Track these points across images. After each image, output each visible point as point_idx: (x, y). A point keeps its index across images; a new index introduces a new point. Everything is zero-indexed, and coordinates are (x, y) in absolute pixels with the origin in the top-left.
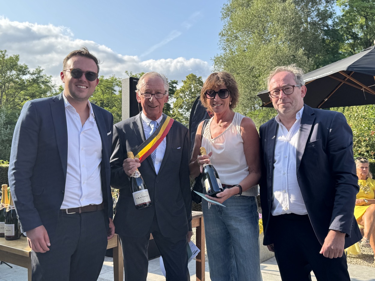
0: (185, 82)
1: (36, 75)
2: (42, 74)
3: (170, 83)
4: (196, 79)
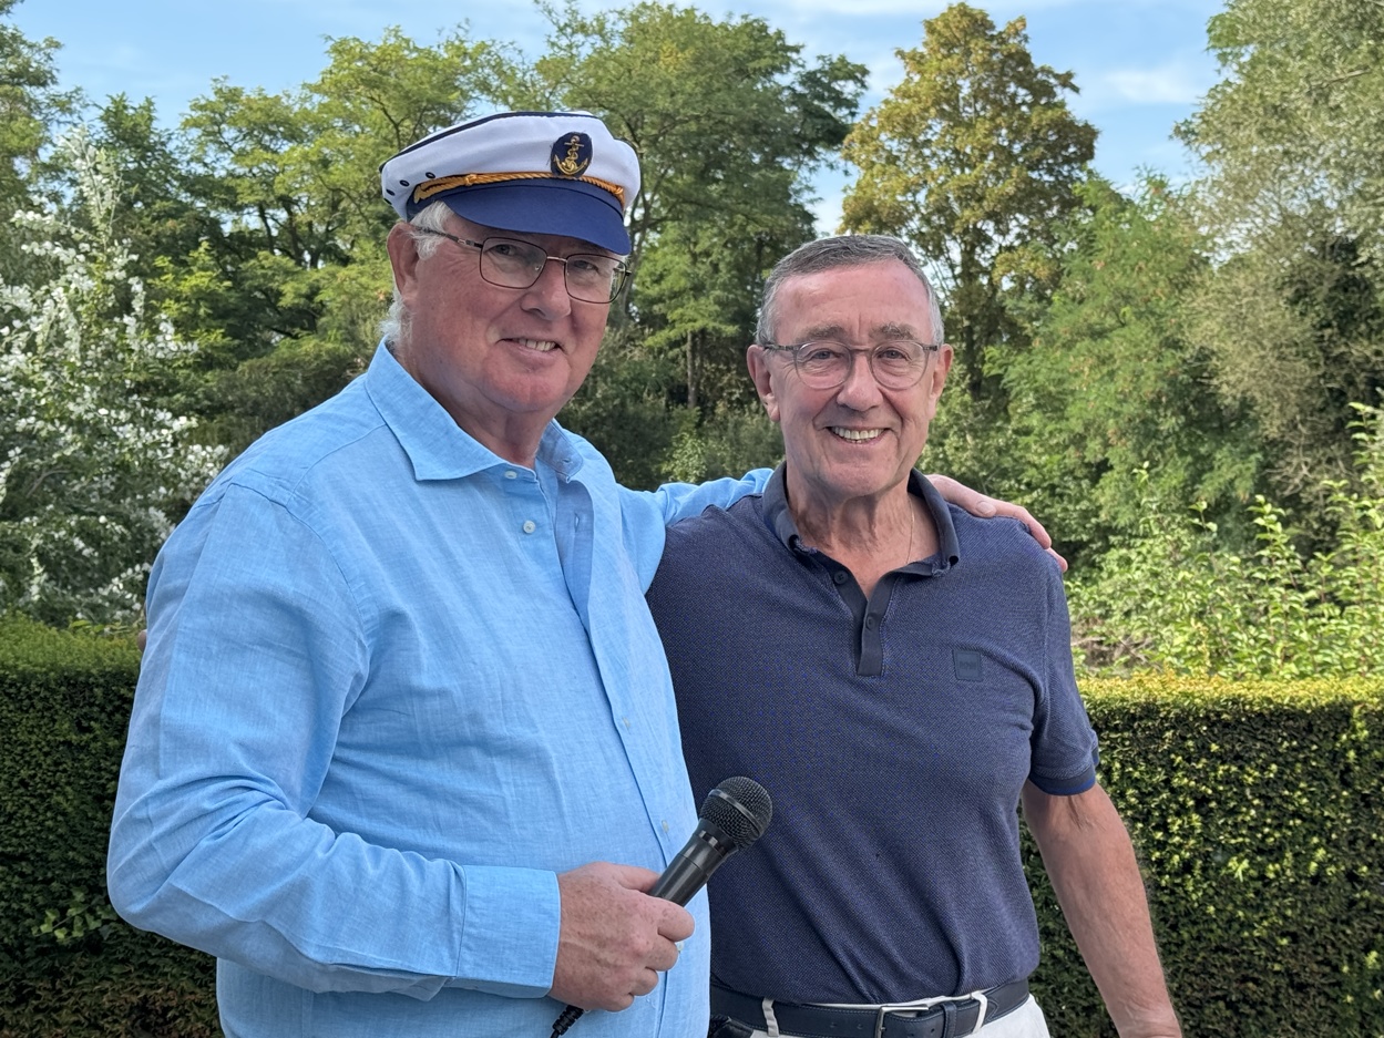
0: (916, 60)
3: (815, 73)
4: (989, 39)
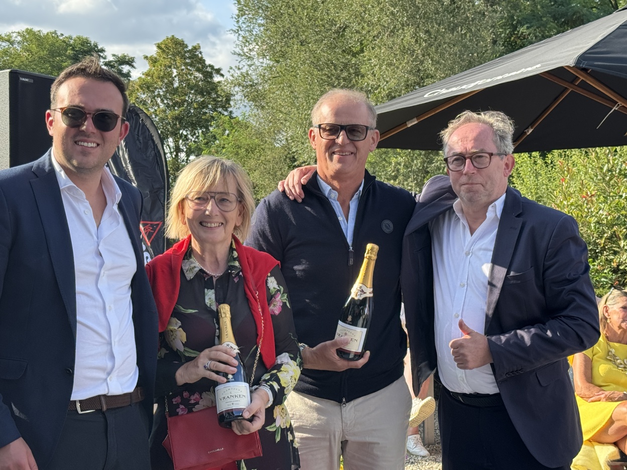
0: (153, 61)
4: (185, 52)
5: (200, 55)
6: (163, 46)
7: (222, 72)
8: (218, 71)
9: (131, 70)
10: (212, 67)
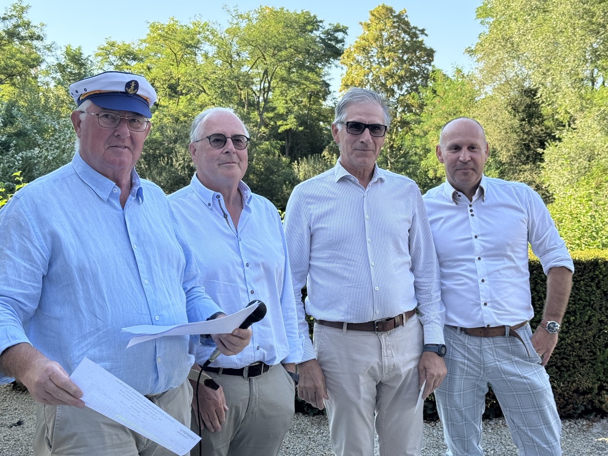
1: (14, 21)
2: (26, 17)
4: (395, 17)
5: (406, 19)
6: (375, 13)
7: (425, 32)
8: (422, 31)
9: (346, 36)
10: (415, 28)
